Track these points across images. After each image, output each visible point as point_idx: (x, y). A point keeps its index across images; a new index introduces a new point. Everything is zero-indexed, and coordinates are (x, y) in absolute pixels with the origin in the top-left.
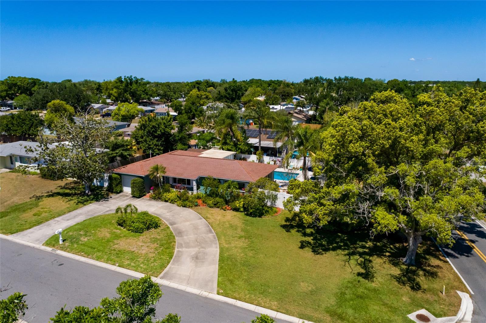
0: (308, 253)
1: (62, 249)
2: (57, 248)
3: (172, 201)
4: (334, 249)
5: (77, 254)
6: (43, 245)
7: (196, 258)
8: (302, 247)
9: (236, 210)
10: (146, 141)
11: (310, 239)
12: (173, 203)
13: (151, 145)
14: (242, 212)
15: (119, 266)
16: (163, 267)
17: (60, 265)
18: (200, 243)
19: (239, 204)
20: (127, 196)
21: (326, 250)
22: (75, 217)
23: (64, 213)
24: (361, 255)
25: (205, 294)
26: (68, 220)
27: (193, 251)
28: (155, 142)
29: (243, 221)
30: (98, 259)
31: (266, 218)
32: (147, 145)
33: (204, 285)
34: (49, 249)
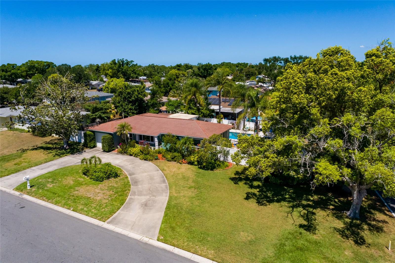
0: (252, 203)
1: (28, 193)
2: (24, 193)
3: (136, 155)
4: (278, 201)
5: (40, 198)
6: (13, 190)
7: (145, 206)
8: (247, 198)
9: (191, 163)
10: (122, 105)
11: (256, 191)
12: (136, 157)
13: (126, 109)
14: (196, 165)
15: (73, 210)
16: (113, 212)
17: (21, 208)
18: (153, 192)
19: (193, 158)
20: (99, 150)
21: (271, 201)
22: (49, 167)
23: (41, 163)
24: (304, 207)
25: (146, 239)
26: (42, 169)
27: (143, 199)
28: (130, 106)
29: (196, 173)
30: (56, 203)
31: (217, 171)
32: (123, 109)
33: (147, 231)
34: (17, 193)
